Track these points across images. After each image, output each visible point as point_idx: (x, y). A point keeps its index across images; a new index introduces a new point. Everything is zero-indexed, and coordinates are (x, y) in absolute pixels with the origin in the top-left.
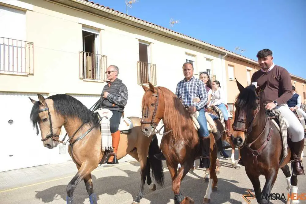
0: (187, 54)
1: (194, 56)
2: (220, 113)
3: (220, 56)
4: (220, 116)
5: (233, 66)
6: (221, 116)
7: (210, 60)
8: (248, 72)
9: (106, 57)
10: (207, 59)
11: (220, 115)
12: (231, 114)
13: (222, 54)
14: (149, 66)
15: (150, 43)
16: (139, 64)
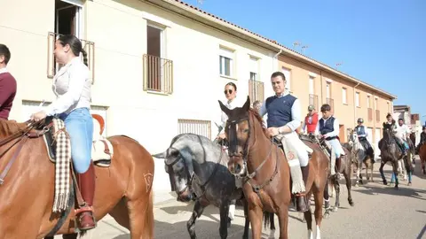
0: (221, 47)
1: (233, 51)
2: (58, 144)
3: (271, 53)
4: (58, 155)
5: (290, 70)
6: (61, 157)
7: (257, 59)
8: (311, 80)
9: (93, 44)
10: (252, 57)
11: (58, 150)
12: (107, 151)
13: (274, 51)
14: (162, 62)
15: (165, 27)
16: (146, 59)
